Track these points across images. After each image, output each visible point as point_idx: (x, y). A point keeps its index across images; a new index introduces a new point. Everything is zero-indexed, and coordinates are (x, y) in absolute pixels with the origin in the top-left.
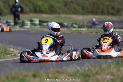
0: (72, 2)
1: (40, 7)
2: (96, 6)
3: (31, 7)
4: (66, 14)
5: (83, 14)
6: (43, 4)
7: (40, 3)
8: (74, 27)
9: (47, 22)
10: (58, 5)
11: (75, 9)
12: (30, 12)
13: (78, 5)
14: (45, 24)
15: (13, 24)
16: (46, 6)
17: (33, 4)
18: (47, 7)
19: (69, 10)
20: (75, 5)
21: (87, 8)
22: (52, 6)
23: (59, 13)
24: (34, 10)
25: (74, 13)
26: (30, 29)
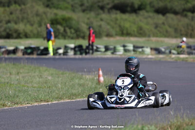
0: (163, 24)
1: (127, 29)
2: (190, 28)
3: (118, 29)
4: (157, 36)
5: (176, 37)
6: (130, 27)
7: (127, 25)
8: (174, 54)
9: (142, 47)
10: (148, 27)
11: (167, 31)
12: (117, 35)
13: (170, 27)
14: (140, 50)
15: (103, 50)
16: (134, 28)
17: (120, 26)
18: (135, 30)
19: (160, 32)
20: (167, 27)
21: (181, 31)
22: (140, 28)
23: (149, 36)
24: (121, 33)
25: (166, 36)
26: (123, 56)
